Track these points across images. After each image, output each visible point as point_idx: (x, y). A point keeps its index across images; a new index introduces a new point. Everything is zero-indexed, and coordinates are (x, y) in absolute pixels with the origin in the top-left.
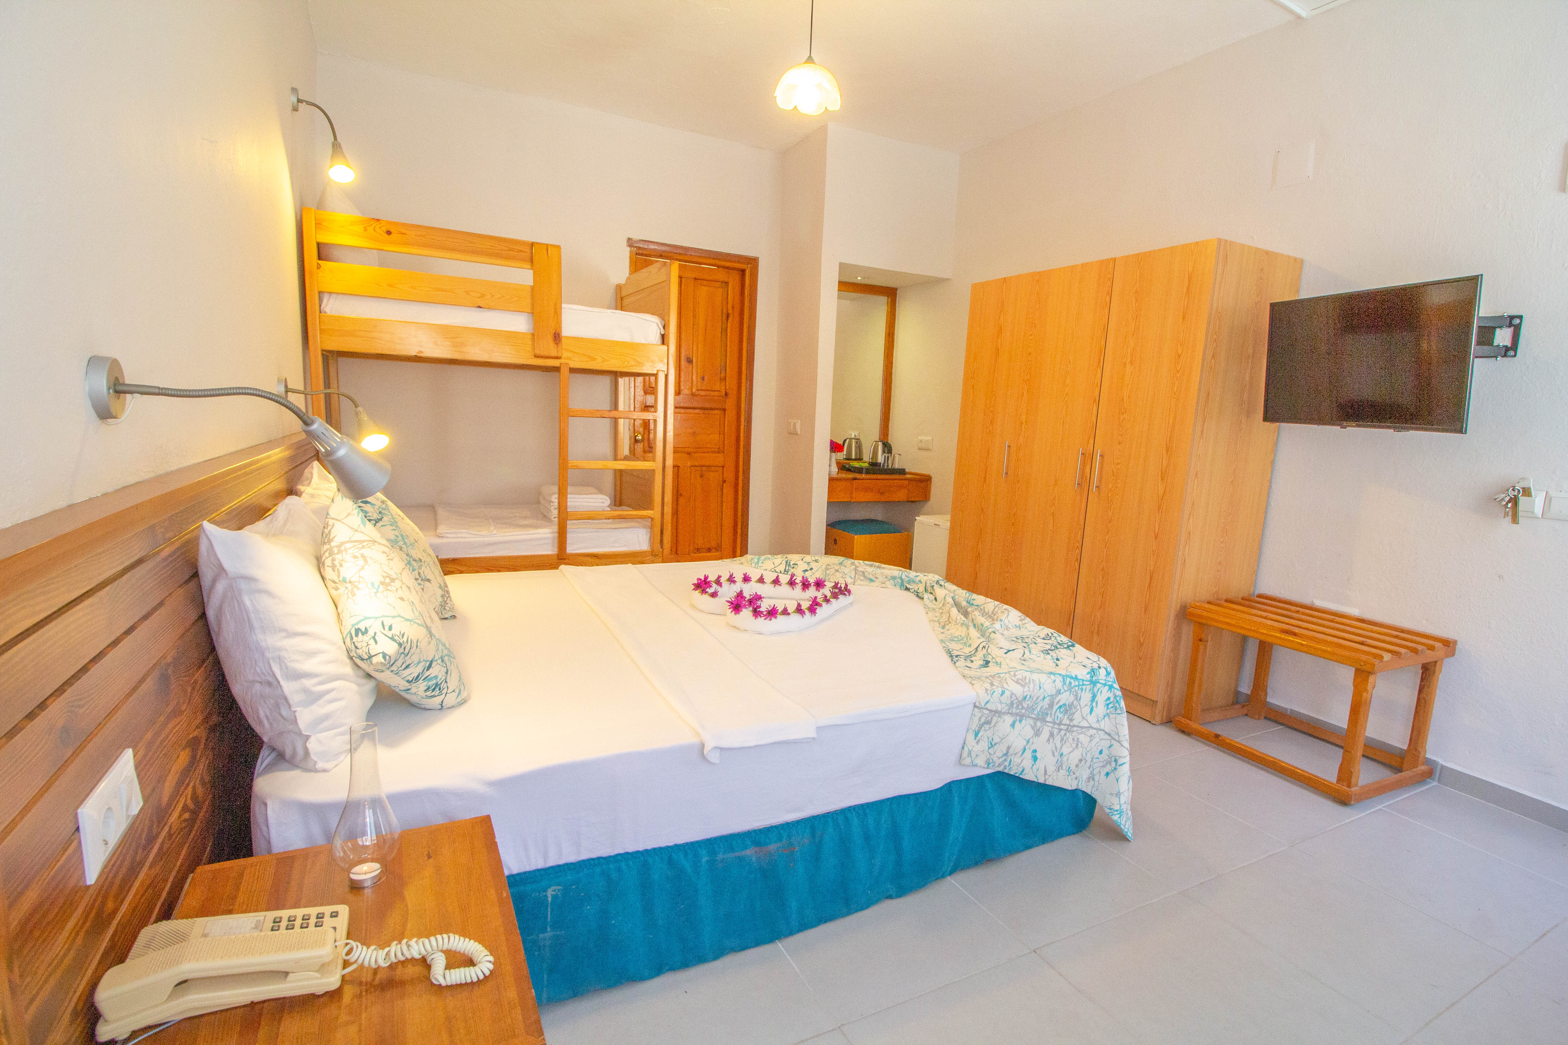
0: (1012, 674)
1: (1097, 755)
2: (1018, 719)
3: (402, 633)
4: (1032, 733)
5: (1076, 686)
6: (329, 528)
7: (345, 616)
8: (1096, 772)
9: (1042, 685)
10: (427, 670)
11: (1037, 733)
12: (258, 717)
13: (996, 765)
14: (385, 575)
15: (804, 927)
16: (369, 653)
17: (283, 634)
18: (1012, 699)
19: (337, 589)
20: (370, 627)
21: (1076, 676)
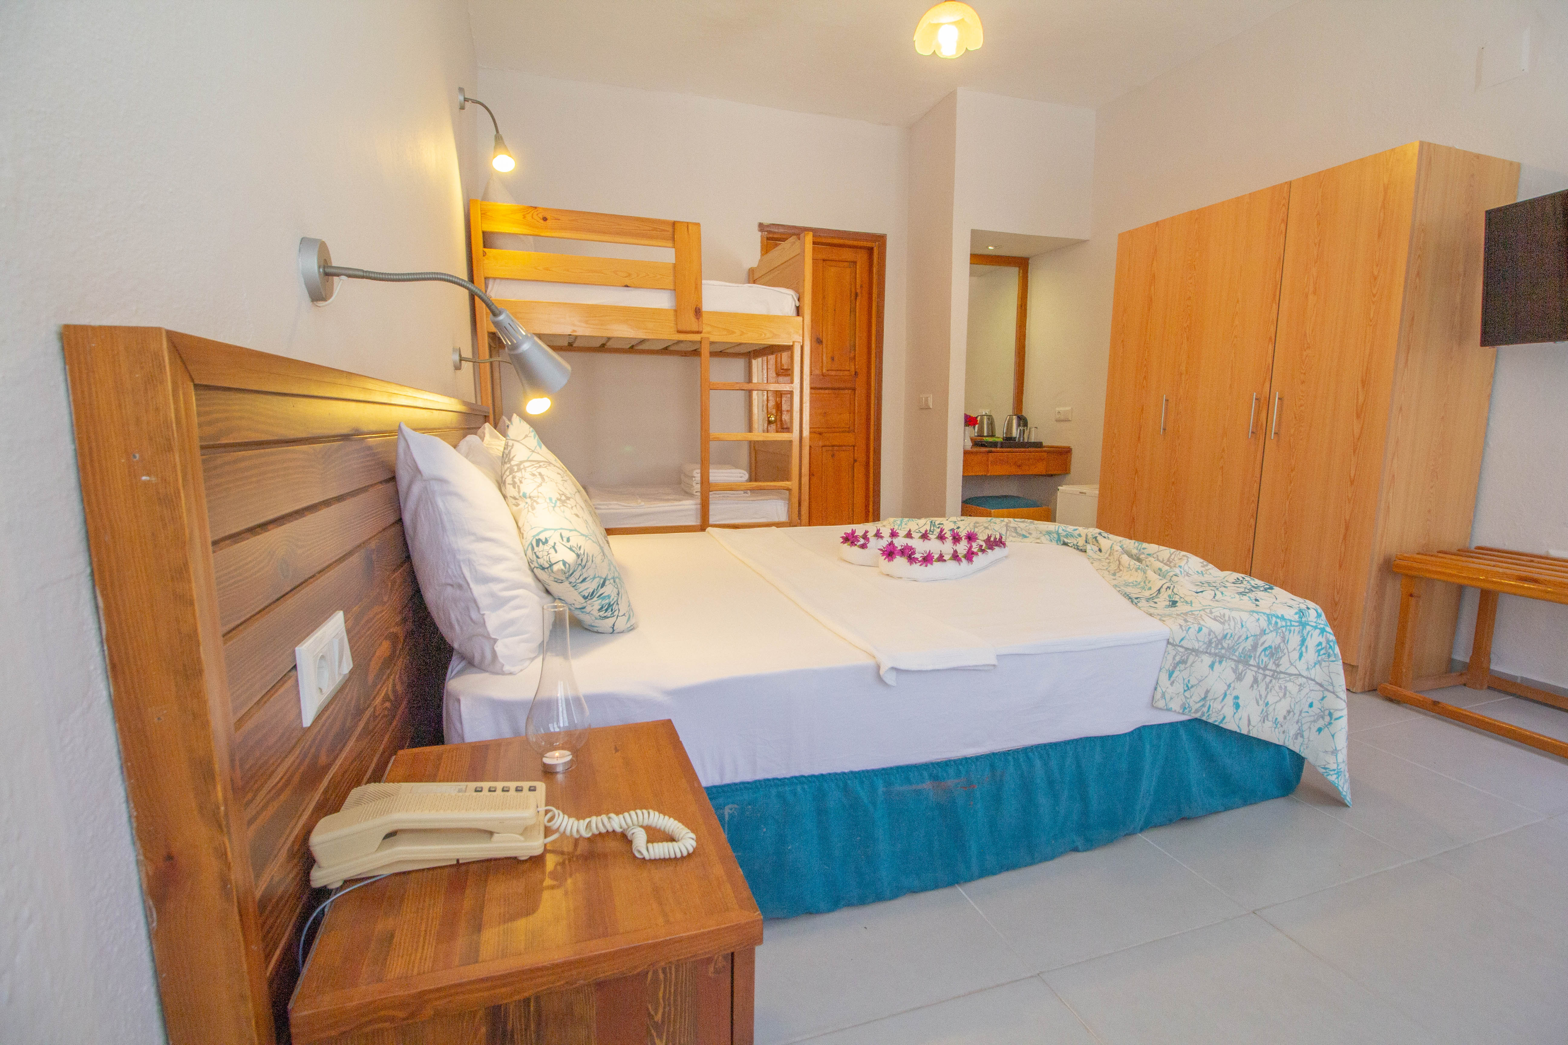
0: (1208, 611)
1: (1306, 708)
2: (1217, 660)
3: (579, 546)
4: (1233, 676)
5: (1284, 627)
6: (509, 448)
7: (526, 529)
8: (1305, 727)
9: (1244, 624)
10: (602, 587)
11: (1239, 678)
12: (451, 624)
13: (1193, 711)
14: (561, 493)
15: (985, 872)
16: (550, 562)
17: (473, 538)
18: (1211, 637)
19: (517, 505)
20: (550, 537)
21: (1282, 615)
